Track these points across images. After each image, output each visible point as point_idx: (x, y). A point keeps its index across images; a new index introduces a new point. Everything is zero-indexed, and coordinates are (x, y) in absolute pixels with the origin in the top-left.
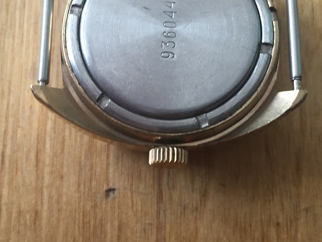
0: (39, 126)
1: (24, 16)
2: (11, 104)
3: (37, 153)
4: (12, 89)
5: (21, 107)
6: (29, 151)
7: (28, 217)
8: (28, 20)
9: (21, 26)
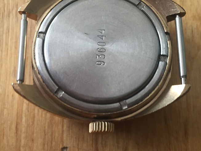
0: (18, 108)
1: (8, 38)
3: (17, 125)
5: (6, 95)
6: (11, 123)
8: (11, 40)
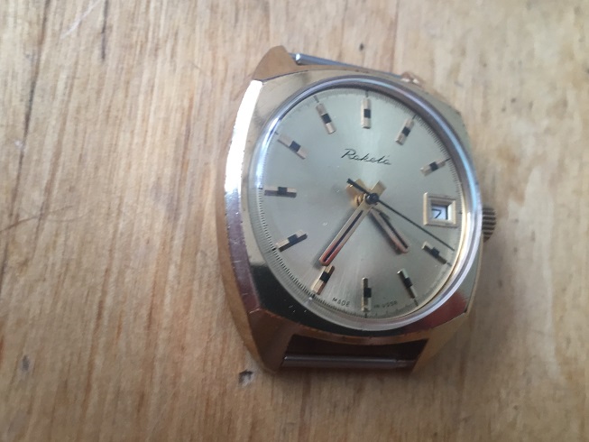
1: (151, 105)
2: (119, 232)
3: (151, 308)
4: (124, 209)
5: (134, 238)
6: (140, 305)
7: (129, 402)
8: (155, 113)
9: (145, 120)
